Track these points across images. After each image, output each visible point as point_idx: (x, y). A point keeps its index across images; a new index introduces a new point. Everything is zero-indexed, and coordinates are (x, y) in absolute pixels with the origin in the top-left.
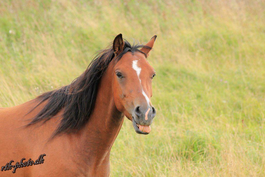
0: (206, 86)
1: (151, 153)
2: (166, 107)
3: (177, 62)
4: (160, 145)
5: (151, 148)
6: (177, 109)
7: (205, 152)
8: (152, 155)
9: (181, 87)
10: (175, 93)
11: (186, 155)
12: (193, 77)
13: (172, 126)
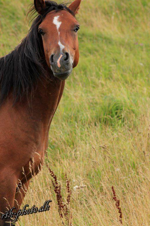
0: (122, 50)
1: (69, 120)
2: (82, 72)
3: (92, 26)
4: (78, 111)
5: (70, 114)
6: (94, 73)
7: (123, 117)
8: (70, 122)
9: (97, 51)
10: (91, 57)
11: (105, 120)
12: (108, 41)
13: (90, 92)
